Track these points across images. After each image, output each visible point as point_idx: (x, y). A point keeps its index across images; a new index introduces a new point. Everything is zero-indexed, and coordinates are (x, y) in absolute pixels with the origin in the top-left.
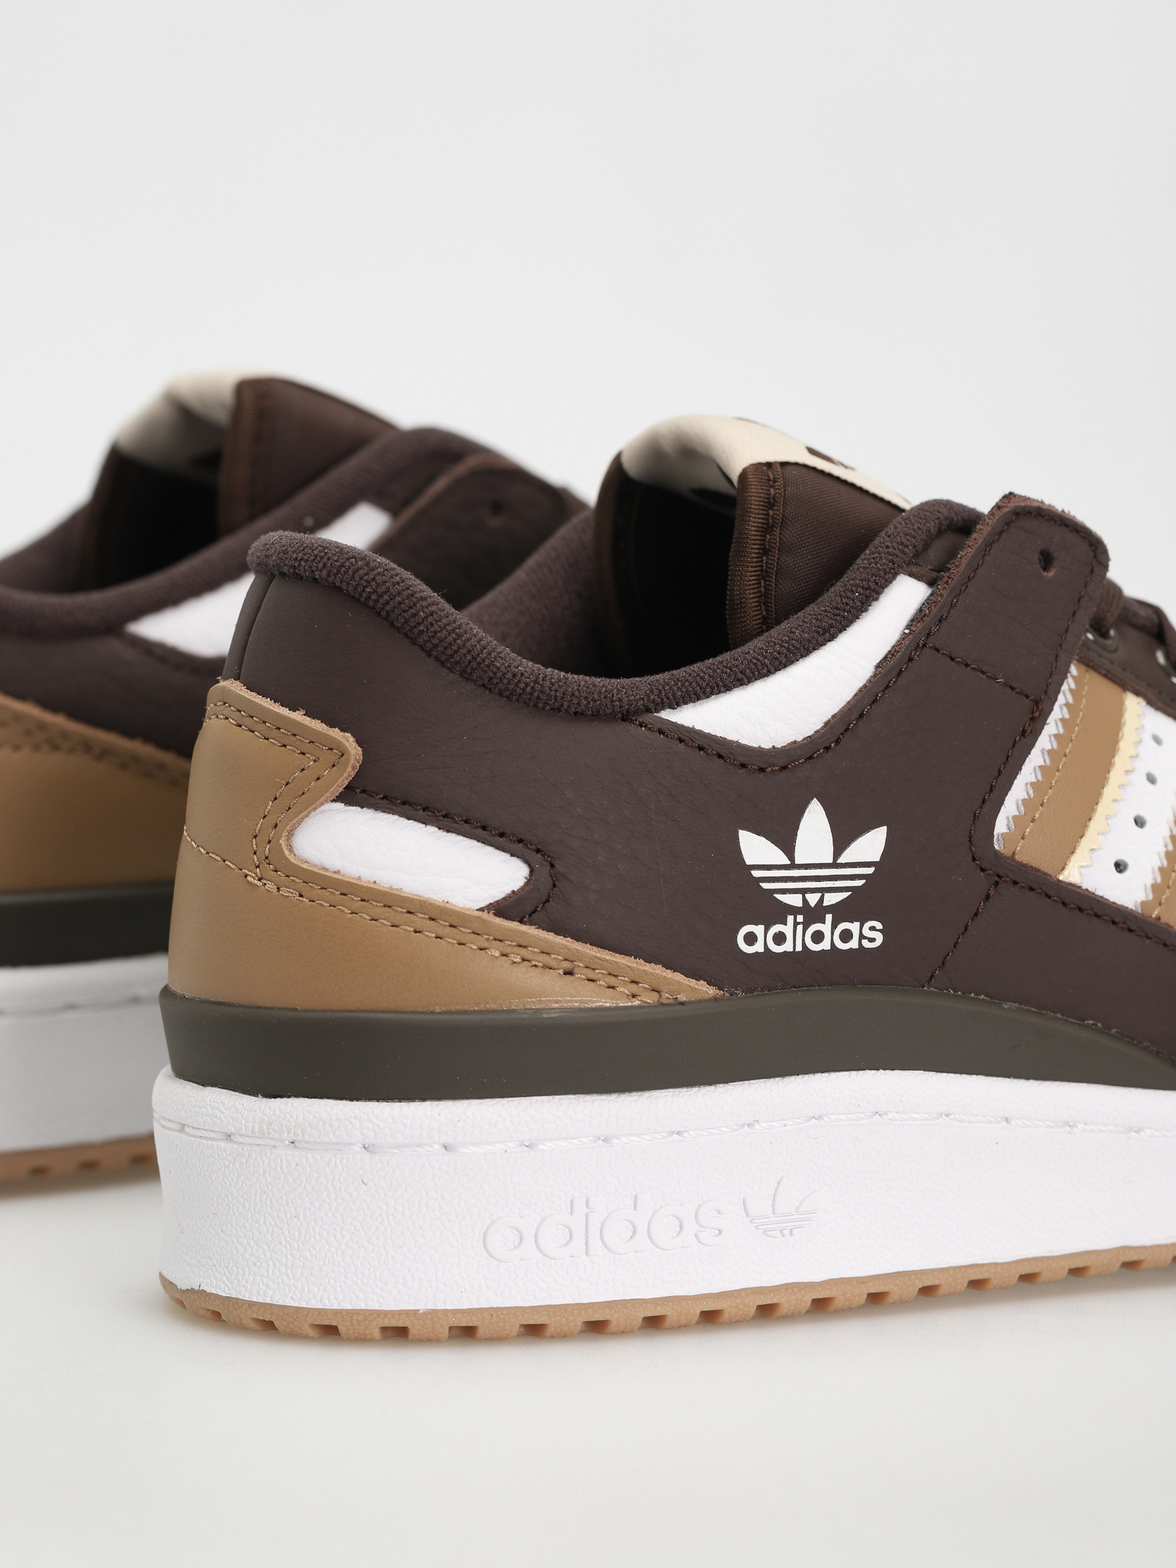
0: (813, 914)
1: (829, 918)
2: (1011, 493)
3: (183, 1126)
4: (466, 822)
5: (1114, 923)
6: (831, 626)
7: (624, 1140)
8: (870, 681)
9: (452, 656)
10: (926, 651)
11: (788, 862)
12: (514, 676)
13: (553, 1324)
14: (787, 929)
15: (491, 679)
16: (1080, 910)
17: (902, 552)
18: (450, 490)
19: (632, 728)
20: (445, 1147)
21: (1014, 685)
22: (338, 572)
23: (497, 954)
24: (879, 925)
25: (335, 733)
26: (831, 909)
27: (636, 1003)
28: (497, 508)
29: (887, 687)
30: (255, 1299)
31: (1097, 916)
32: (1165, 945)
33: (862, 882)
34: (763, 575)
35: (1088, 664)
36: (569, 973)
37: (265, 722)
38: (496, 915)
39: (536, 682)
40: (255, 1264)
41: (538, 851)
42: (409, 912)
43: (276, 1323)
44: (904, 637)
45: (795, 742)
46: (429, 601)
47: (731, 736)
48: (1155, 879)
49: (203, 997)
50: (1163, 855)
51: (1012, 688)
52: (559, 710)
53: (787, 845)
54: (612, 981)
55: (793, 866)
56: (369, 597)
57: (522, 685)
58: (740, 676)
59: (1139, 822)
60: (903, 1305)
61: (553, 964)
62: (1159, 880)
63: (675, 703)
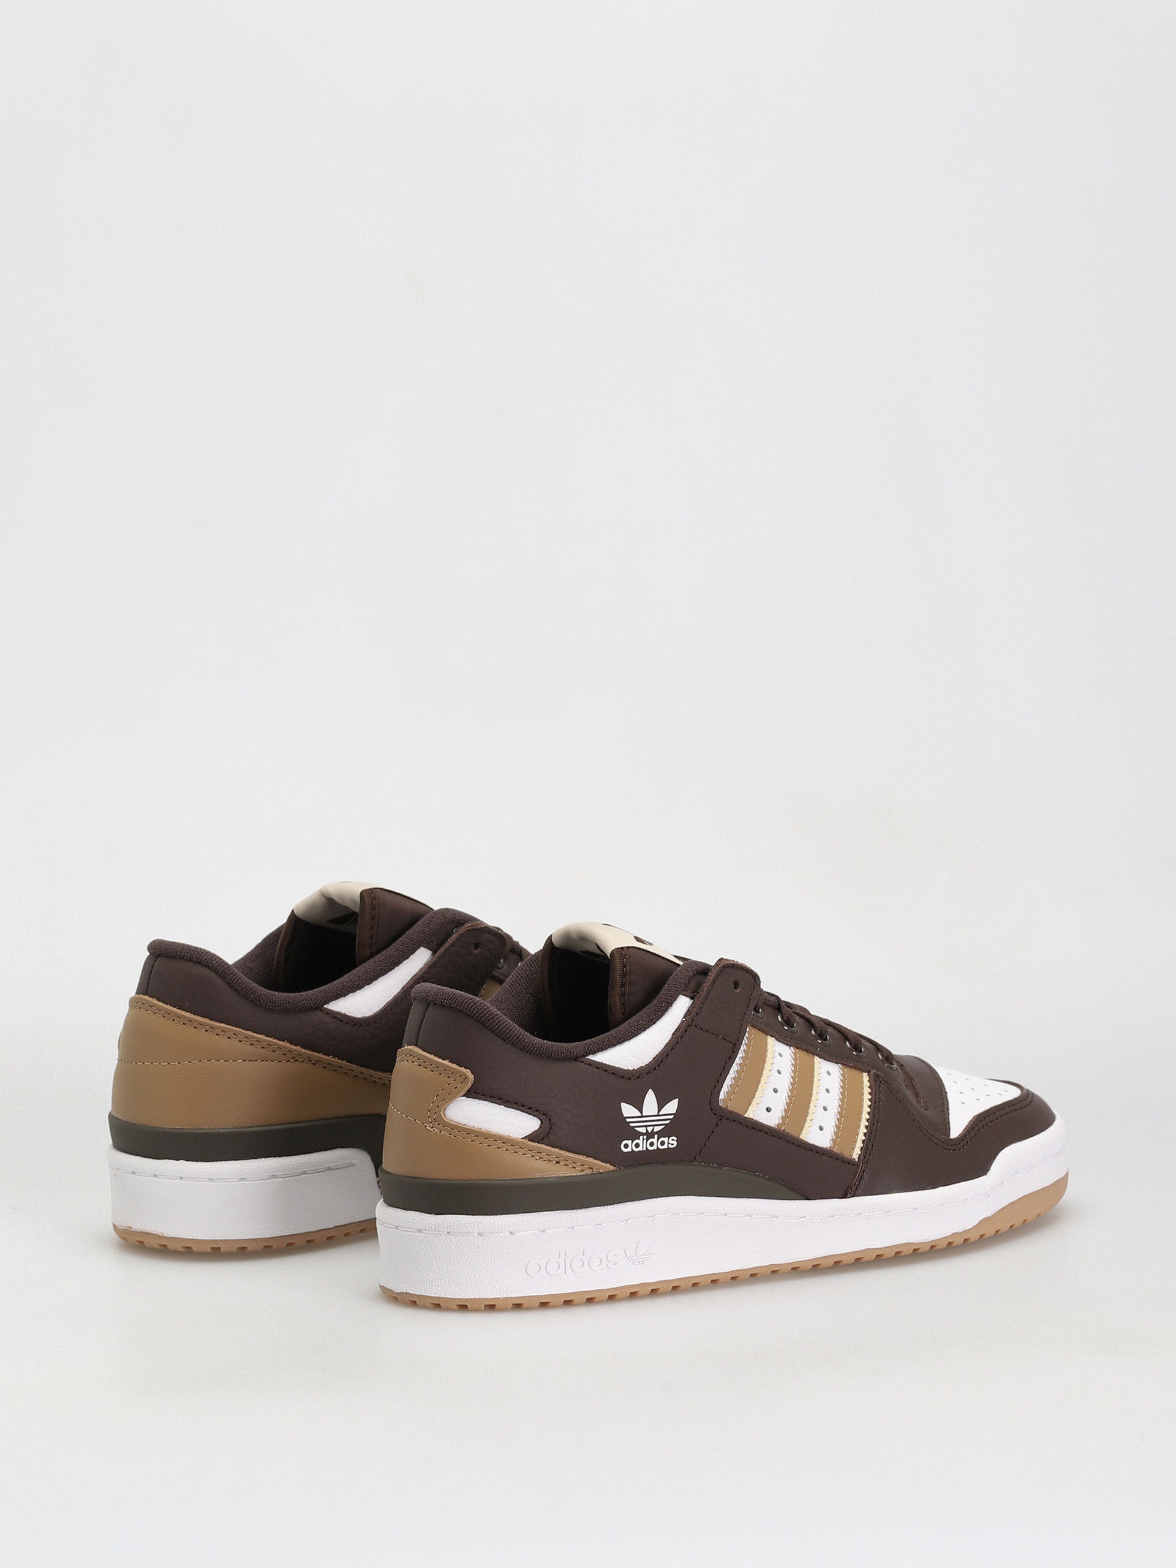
0: (650, 1135)
1: (656, 1136)
2: (722, 958)
3: (398, 1227)
4: (516, 1103)
5: (767, 1133)
6: (654, 1018)
7: (579, 1228)
8: (670, 1040)
9: (508, 1038)
10: (691, 1027)
11: (640, 1115)
12: (533, 1045)
13: (552, 1302)
14: (640, 1141)
15: (523, 1046)
16: (753, 1128)
17: (680, 986)
18: (458, 939)
19: (578, 1063)
20: (511, 1233)
21: (726, 1038)
22: (461, 1005)
23: (530, 1156)
24: (675, 1138)
25: (462, 1069)
26: (657, 1133)
27: (584, 1173)
28: (476, 946)
29: (677, 1043)
30: (432, 1295)
31: (760, 1131)
32: (787, 1141)
33: (669, 1121)
34: (623, 995)
35: (754, 1026)
36: (558, 1163)
37: (431, 1065)
38: (529, 1140)
39: (541, 1046)
40: (432, 1281)
41: (544, 1114)
42: (495, 1140)
43: (441, 1305)
44: (682, 1022)
45: (642, 1067)
46: (499, 1015)
47: (617, 1066)
48: (782, 1114)
49: (407, 1175)
50: (785, 1104)
51: (725, 1040)
52: (550, 1057)
53: (640, 1108)
54: (574, 1165)
55: (642, 1116)
56: (475, 1015)
57: (536, 1048)
58: (619, 1040)
59: (775, 1091)
60: (686, 1291)
61: (551, 1159)
62: (784, 1115)
63: (594, 1053)
